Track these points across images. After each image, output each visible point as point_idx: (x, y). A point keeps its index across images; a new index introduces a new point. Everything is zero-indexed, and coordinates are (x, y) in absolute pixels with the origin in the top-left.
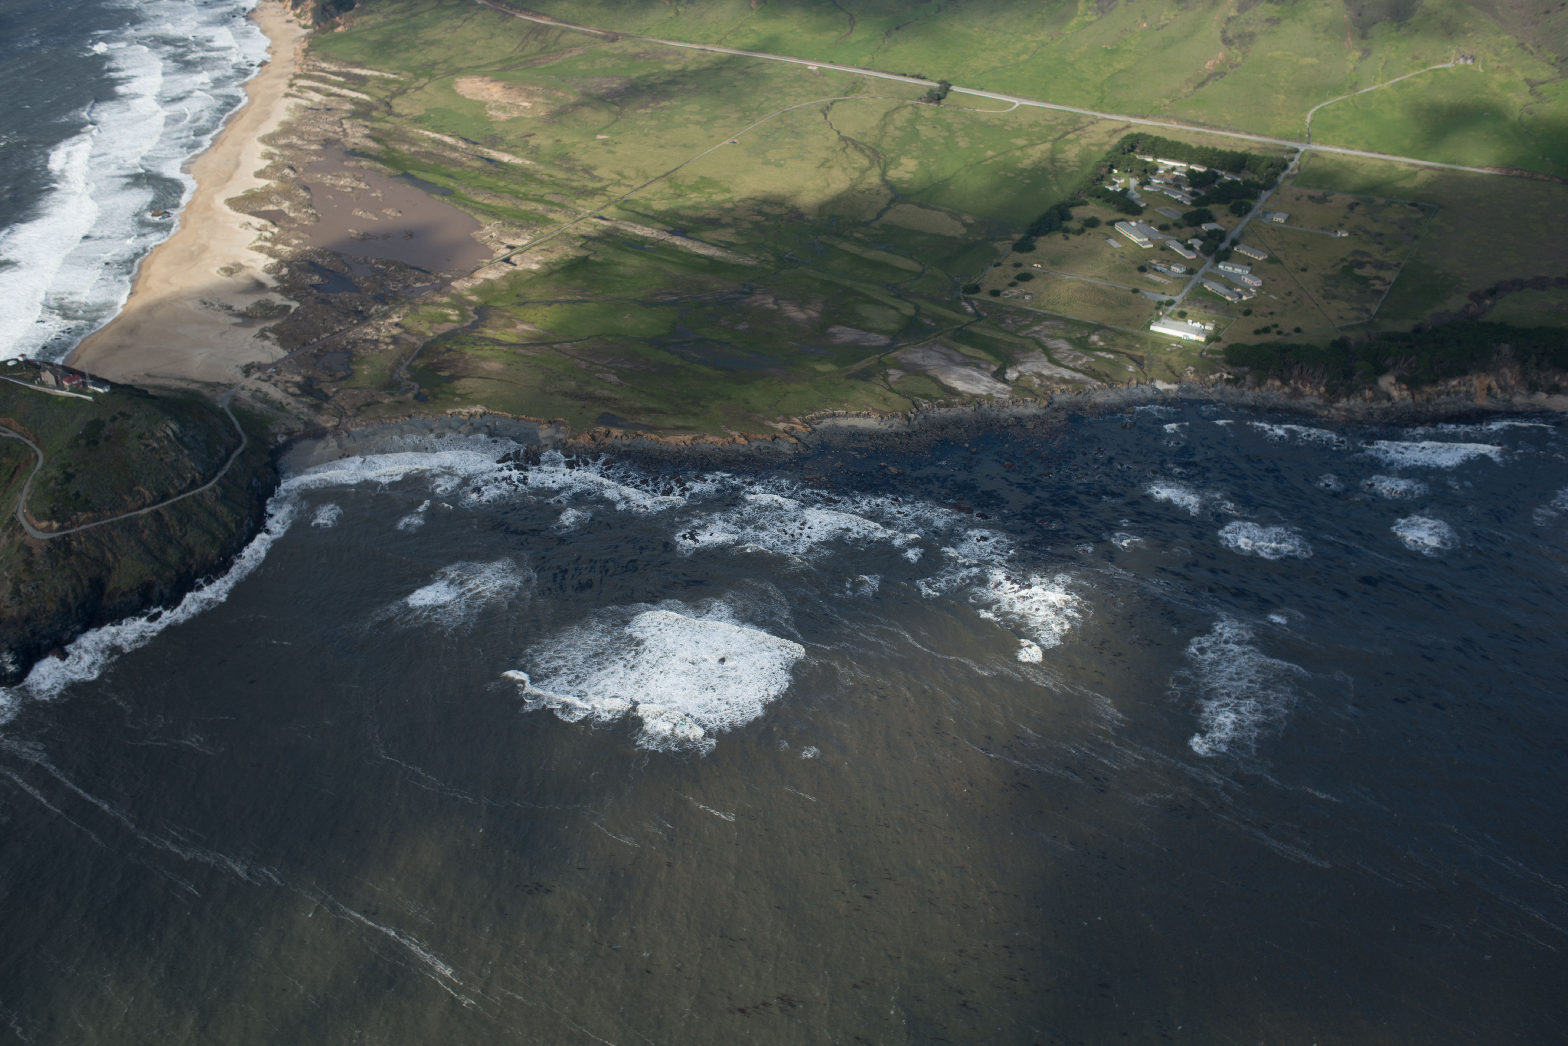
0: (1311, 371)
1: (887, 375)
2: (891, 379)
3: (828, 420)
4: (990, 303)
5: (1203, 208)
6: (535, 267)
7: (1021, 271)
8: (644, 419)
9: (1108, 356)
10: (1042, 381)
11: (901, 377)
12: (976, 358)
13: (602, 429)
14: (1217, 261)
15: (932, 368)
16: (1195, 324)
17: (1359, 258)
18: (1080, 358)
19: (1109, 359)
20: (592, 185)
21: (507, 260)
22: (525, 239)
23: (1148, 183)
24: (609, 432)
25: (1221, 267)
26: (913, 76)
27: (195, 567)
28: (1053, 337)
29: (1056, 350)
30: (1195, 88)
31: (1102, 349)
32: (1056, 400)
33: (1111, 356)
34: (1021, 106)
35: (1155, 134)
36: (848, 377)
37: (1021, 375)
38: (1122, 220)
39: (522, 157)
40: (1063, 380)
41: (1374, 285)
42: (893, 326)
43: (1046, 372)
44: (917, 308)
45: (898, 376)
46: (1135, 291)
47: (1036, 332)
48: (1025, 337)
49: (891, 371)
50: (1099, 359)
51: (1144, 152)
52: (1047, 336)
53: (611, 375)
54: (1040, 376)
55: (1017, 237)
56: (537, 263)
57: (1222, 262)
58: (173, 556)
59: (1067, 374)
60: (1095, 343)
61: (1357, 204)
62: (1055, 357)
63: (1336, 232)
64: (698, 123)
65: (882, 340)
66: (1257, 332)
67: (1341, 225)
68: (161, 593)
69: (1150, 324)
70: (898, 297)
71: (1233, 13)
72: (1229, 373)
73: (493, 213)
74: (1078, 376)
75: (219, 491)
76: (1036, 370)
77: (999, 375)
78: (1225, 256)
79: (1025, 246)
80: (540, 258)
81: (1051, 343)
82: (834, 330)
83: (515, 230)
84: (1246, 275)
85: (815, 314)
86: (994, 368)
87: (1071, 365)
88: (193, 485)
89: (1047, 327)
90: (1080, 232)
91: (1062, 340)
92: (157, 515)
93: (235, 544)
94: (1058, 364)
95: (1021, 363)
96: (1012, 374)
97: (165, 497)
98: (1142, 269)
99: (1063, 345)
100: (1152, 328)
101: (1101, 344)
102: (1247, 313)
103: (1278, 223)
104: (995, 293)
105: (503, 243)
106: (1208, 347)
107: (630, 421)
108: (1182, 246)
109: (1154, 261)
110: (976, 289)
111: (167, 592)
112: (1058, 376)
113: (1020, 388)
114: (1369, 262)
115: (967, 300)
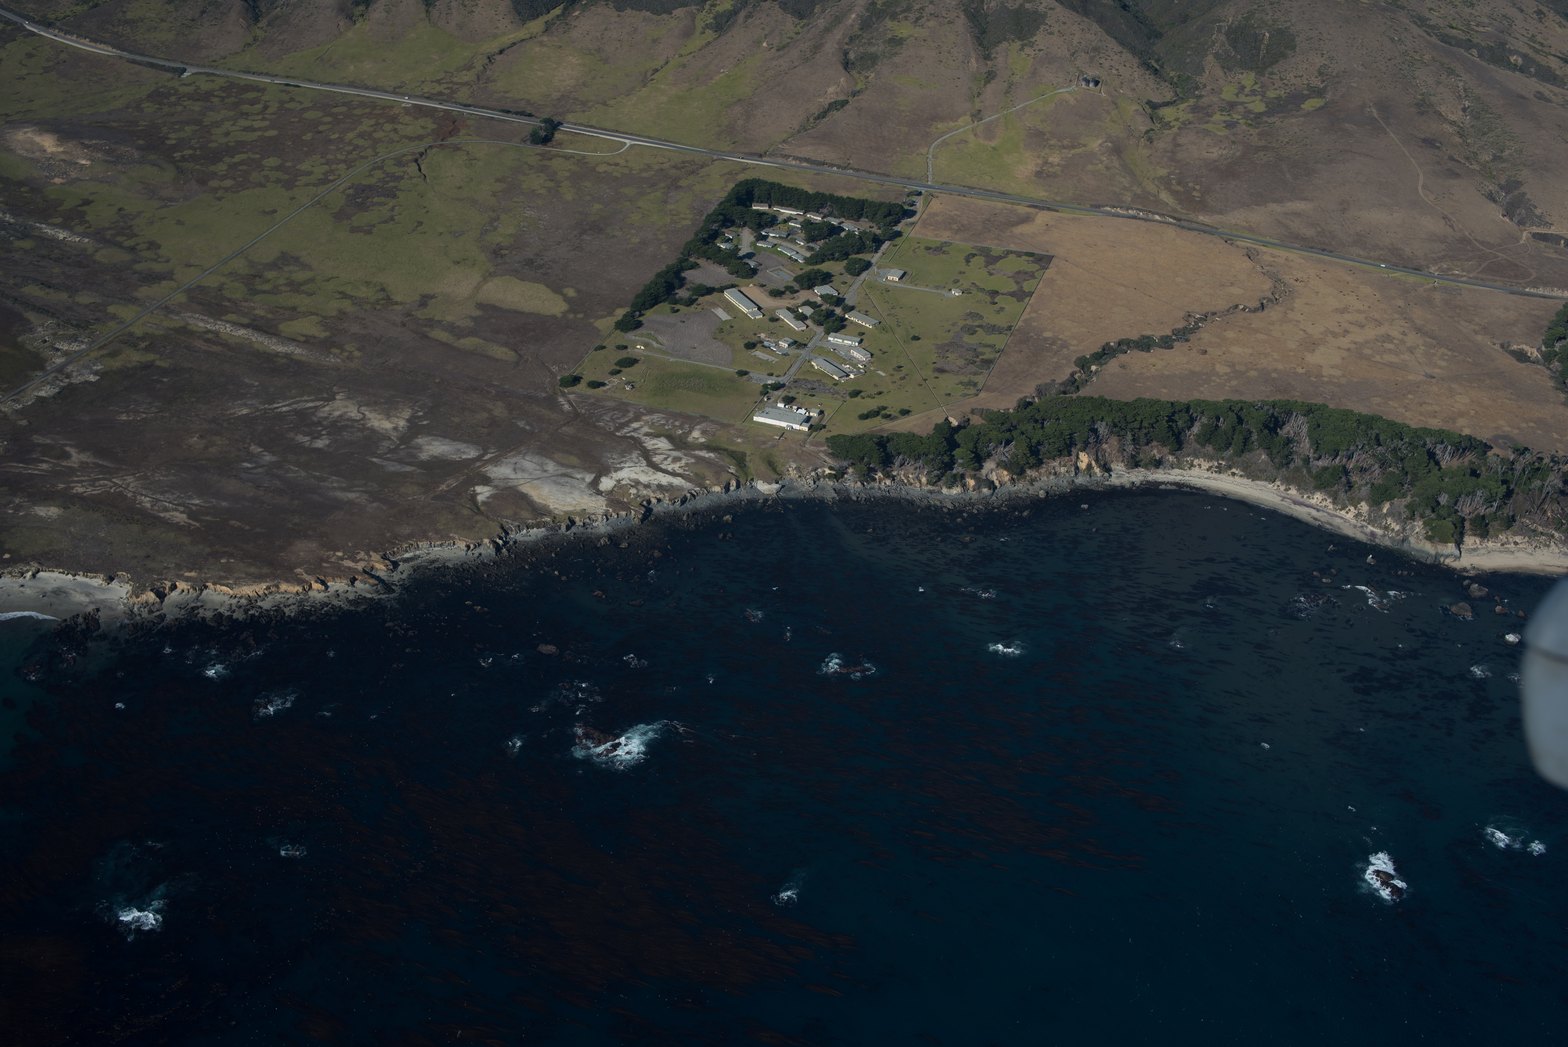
0: (913, 458)
1: (475, 494)
2: (479, 498)
4: (590, 397)
5: (816, 267)
6: (93, 378)
7: (623, 354)
9: (708, 455)
10: (639, 490)
11: (491, 495)
12: (570, 467)
13: (167, 583)
14: (828, 333)
15: (522, 482)
16: (800, 411)
17: (970, 322)
18: (680, 459)
19: (709, 458)
20: (158, 267)
21: (62, 371)
22: (82, 342)
23: (763, 238)
25: (831, 339)
26: (517, 113)
28: (653, 436)
29: (655, 452)
30: (816, 119)
31: (702, 447)
32: (653, 511)
33: (712, 455)
34: (632, 146)
35: (770, 179)
36: (434, 500)
37: (617, 483)
38: (732, 286)
39: (79, 234)
40: (661, 488)
41: (983, 354)
42: (483, 433)
43: (644, 479)
45: (487, 494)
46: (742, 373)
47: (635, 430)
48: (623, 437)
49: (479, 489)
50: (699, 459)
51: (761, 200)
52: (647, 434)
53: (176, 514)
54: (637, 483)
55: (620, 313)
56: (96, 373)
57: (832, 334)
59: (665, 479)
60: (695, 440)
61: (974, 255)
62: (654, 459)
63: (950, 290)
64: (278, 181)
66: (862, 417)
67: (955, 282)
69: (753, 413)
71: (855, 31)
72: (831, 468)
73: (46, 310)
74: (677, 481)
76: (634, 476)
77: (593, 486)
78: (837, 326)
79: (629, 324)
80: (99, 367)
81: (650, 443)
82: (420, 441)
83: (71, 331)
84: (854, 349)
85: (401, 423)
86: (588, 478)
87: (670, 468)
89: (646, 423)
90: (690, 302)
91: (663, 439)
94: (656, 468)
95: (617, 470)
96: (606, 483)
98: (751, 346)
99: (663, 444)
100: (755, 419)
101: (702, 440)
102: (854, 394)
103: (893, 281)
104: (595, 384)
105: (58, 350)
106: (810, 438)
108: (792, 316)
109: (763, 336)
110: (575, 381)
112: (656, 482)
113: (615, 500)
114: (980, 326)
115: (564, 395)
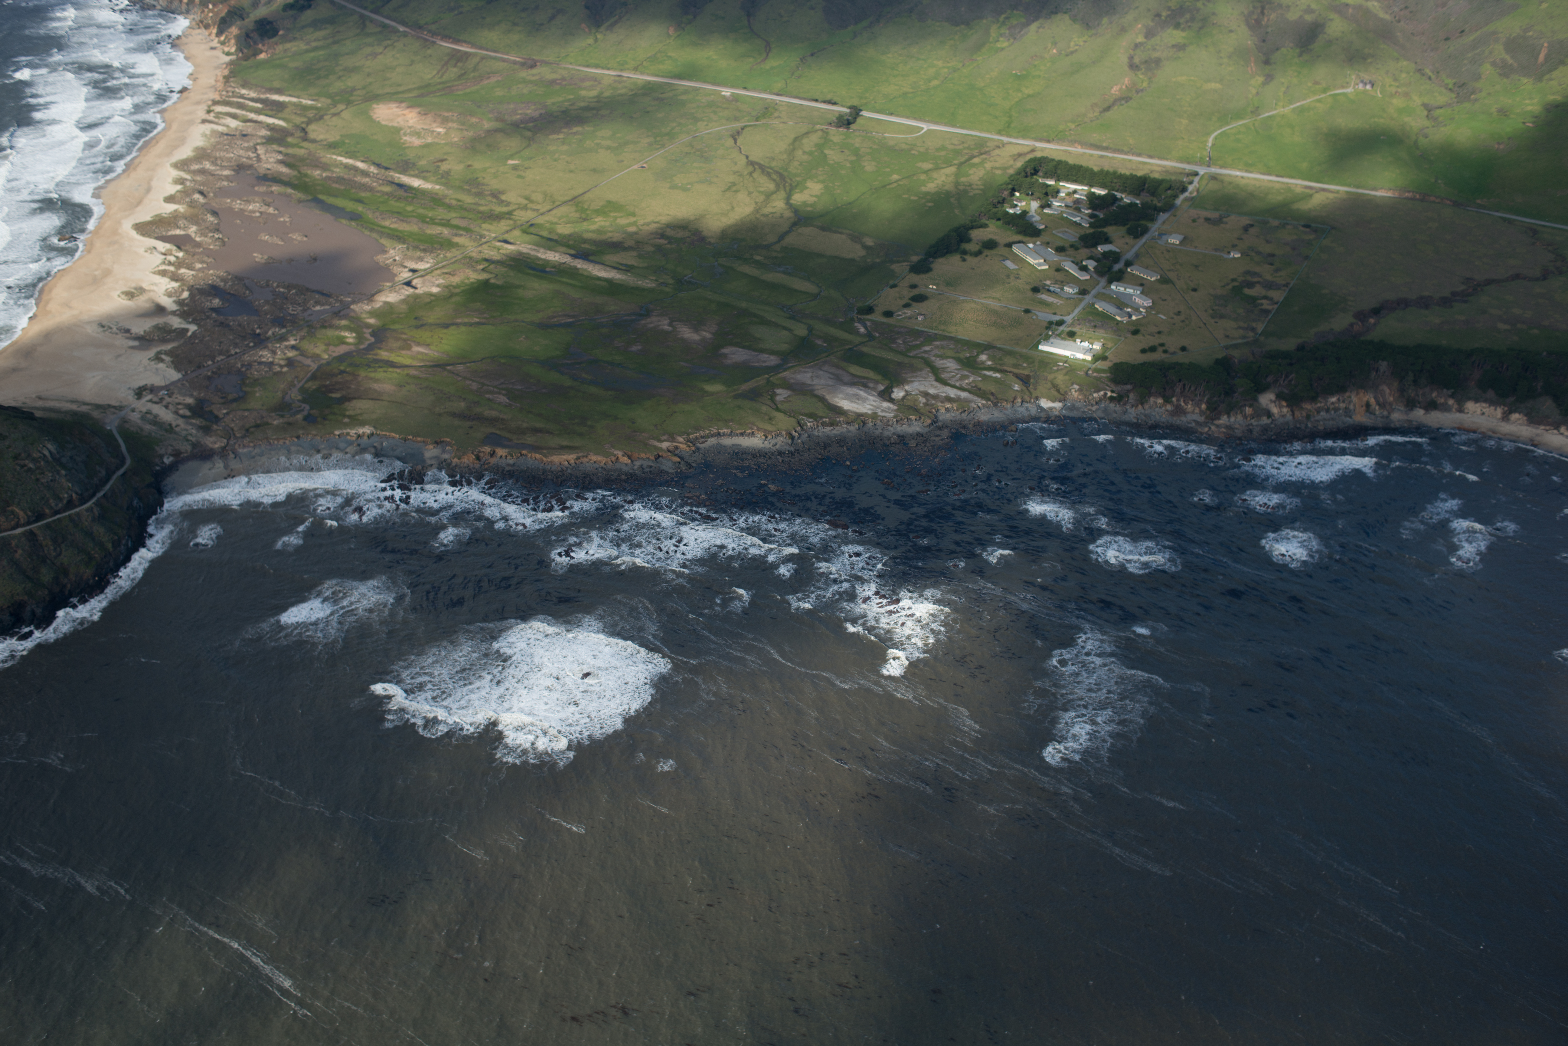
0: (1193, 388)
1: (775, 394)
2: (778, 398)
3: (713, 439)
4: (883, 323)
5: (1100, 230)
6: (435, 290)
7: (916, 292)
8: (530, 439)
9: (994, 375)
10: (927, 400)
11: (789, 396)
12: (864, 378)
13: (487, 449)
14: (1110, 282)
15: (819, 387)
16: (1083, 344)
17: (1249, 278)
18: (967, 377)
19: (996, 378)
20: (499, 209)
21: (408, 284)
22: (428, 262)
23: (1049, 206)
24: (494, 452)
25: (1113, 287)
26: (825, 102)
27: (69, 586)
28: (942, 357)
29: (944, 369)
30: (1101, 112)
31: (989, 369)
32: (941, 418)
33: (998, 375)
34: (928, 130)
35: (1057, 158)
36: (736, 397)
37: (908, 394)
38: (1019, 242)
39: (432, 182)
40: (949, 399)
41: (1262, 304)
42: (785, 347)
43: (932, 391)
44: (810, 329)
45: (786, 395)
46: (1027, 311)
47: (926, 352)
48: (915, 357)
49: (779, 391)
50: (986, 378)
51: (1047, 176)
52: (937, 356)
53: (501, 396)
54: (926, 394)
55: (915, 259)
56: (438, 286)
57: (1115, 283)
58: (46, 575)
59: (952, 393)
60: (983, 363)
61: (1252, 226)
62: (943, 376)
63: (1229, 253)
64: (608, 148)
65: (773, 360)
66: (1143, 351)
67: (1234, 246)
68: (33, 613)
69: (1039, 343)
70: (792, 318)
71: (1140, 39)
72: (1112, 391)
73: (398, 237)
74: (964, 395)
75: (96, 511)
76: (922, 389)
77: (885, 395)
78: (1119, 277)
79: (921, 268)
80: (441, 281)
81: (939, 363)
82: (725, 351)
83: (419, 254)
84: (1137, 296)
85: (708, 335)
86: (881, 387)
87: (957, 384)
88: (70, 504)
89: (937, 347)
90: (978, 254)
91: (950, 360)
92: (31, 535)
93: (111, 564)
94: (945, 383)
95: (908, 382)
96: (898, 394)
97: (40, 517)
98: (1036, 290)
99: (951, 365)
100: (1041, 347)
101: (989, 363)
102: (1136, 332)
103: (1173, 244)
104: (888, 314)
105: (405, 267)
106: (1094, 366)
107: (516, 441)
108: (1076, 267)
109: (1048, 282)
110: (870, 310)
111: (39, 611)
112: (944, 395)
113: (907, 407)
114: (1258, 282)
115: (860, 321)
